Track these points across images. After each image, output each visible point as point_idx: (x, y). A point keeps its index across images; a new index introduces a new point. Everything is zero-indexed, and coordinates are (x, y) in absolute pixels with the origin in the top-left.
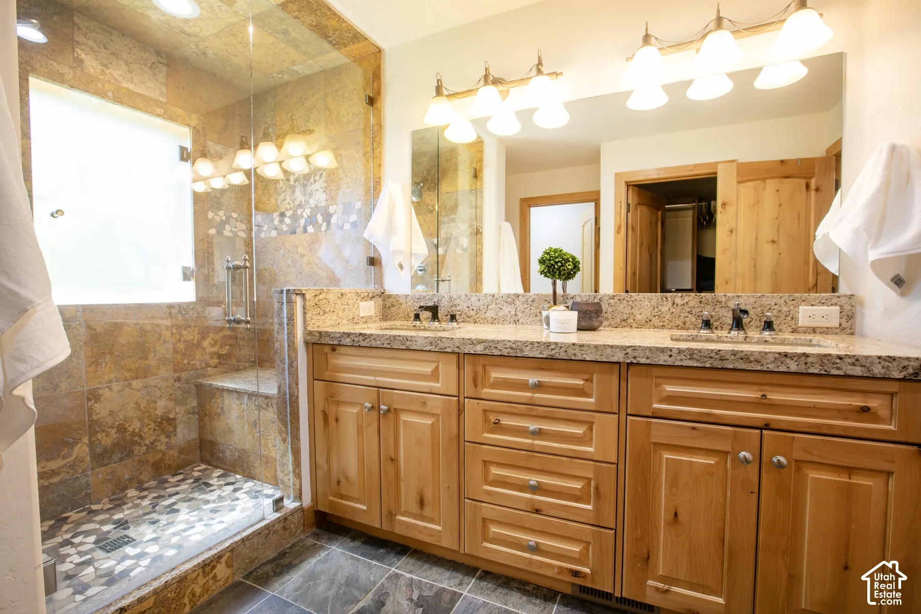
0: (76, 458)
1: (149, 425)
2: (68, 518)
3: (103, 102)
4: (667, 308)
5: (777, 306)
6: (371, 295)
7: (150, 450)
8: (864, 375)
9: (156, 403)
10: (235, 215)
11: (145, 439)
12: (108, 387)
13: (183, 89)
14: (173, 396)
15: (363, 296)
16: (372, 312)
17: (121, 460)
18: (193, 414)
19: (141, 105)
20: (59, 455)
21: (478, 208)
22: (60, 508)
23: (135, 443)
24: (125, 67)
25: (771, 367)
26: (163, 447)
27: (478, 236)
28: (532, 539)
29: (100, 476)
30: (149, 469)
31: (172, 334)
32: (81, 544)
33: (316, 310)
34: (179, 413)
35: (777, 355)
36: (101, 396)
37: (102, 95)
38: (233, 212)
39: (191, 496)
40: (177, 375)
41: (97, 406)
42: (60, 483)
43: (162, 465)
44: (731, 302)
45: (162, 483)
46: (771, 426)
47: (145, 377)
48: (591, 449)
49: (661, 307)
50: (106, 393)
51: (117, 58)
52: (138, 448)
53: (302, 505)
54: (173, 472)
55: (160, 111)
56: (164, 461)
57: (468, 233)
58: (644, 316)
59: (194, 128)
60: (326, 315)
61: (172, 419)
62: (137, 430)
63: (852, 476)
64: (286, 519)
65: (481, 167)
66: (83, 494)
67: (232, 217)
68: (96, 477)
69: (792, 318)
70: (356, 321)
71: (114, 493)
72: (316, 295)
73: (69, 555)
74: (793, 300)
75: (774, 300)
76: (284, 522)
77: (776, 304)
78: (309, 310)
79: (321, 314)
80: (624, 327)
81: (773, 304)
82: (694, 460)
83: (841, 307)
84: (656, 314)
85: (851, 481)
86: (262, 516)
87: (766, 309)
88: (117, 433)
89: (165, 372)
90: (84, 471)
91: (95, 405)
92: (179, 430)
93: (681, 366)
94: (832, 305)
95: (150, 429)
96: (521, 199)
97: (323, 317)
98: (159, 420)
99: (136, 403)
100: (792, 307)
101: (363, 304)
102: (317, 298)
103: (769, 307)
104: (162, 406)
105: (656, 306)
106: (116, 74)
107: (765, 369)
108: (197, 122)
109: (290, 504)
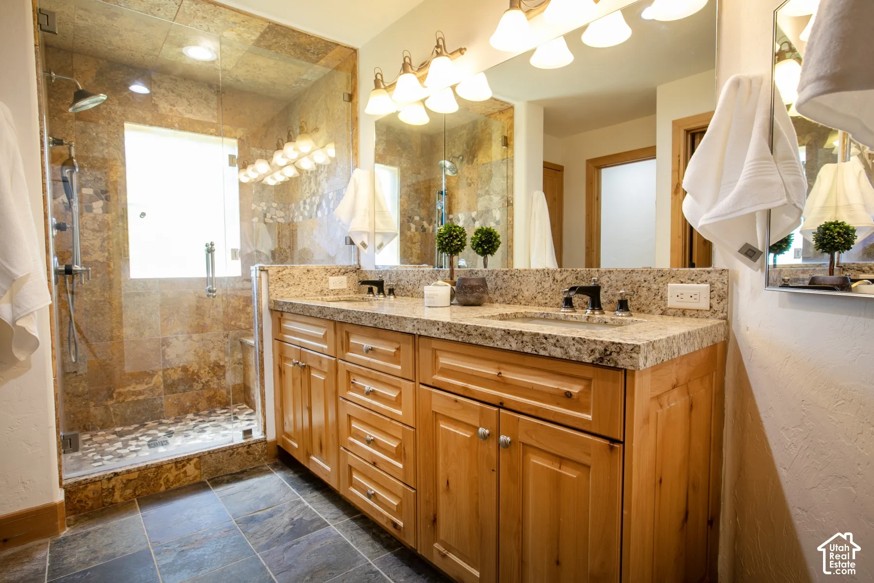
0: (154, 385)
1: (205, 368)
2: (146, 425)
3: (173, 131)
4: (549, 284)
5: (647, 283)
6: (343, 271)
7: (206, 387)
8: (563, 357)
9: (210, 352)
10: (275, 205)
11: (201, 379)
12: (176, 337)
13: (230, 110)
14: (223, 349)
15: (333, 271)
16: (345, 286)
17: (184, 391)
18: (238, 364)
19: (198, 129)
20: (143, 381)
21: (509, 178)
22: (144, 418)
23: (194, 380)
24: (187, 103)
25: (499, 344)
26: (215, 386)
27: (509, 208)
28: (373, 489)
29: (170, 400)
30: (205, 401)
31: (223, 301)
32: (142, 440)
33: (279, 283)
34: (226, 361)
35: (503, 332)
36: (171, 343)
37: (171, 126)
38: (273, 202)
39: (220, 424)
40: (226, 333)
41: (168, 351)
42: (145, 400)
43: (214, 400)
44: (603, 278)
45: (212, 412)
46: (504, 405)
47: (202, 332)
48: (400, 413)
49: (544, 283)
50: (174, 342)
51: (181, 97)
52: (196, 384)
53: (266, 438)
54: (222, 406)
55: (213, 130)
56: (216, 397)
57: (501, 205)
58: (530, 292)
59: (240, 139)
60: (290, 287)
61: (221, 366)
62: (196, 371)
63: (562, 466)
64: (249, 446)
65: (512, 134)
66: (159, 411)
67: (272, 207)
68: (167, 401)
69: (662, 297)
70: (325, 293)
71: (179, 415)
72: (279, 271)
73: (131, 445)
74: (662, 276)
75: (644, 276)
76: (248, 448)
77: (645, 281)
78: (271, 283)
79: (285, 286)
80: (515, 303)
81: (643, 280)
82: (457, 432)
83: (712, 284)
84: (540, 291)
85: (560, 471)
86: (231, 439)
87: (636, 286)
88: (181, 371)
89: (218, 330)
90: (159, 395)
91: (167, 349)
92: (227, 375)
93: (444, 339)
94: (702, 282)
95: (205, 372)
96: (587, 160)
97: (287, 289)
98: (212, 365)
99: (195, 351)
100: (661, 285)
101: (332, 279)
102: (281, 274)
103: (638, 285)
104: (213, 357)
105: (539, 282)
106: (180, 109)
107: (496, 346)
108: (242, 134)
109: (257, 435)
